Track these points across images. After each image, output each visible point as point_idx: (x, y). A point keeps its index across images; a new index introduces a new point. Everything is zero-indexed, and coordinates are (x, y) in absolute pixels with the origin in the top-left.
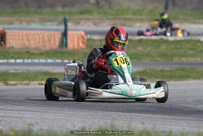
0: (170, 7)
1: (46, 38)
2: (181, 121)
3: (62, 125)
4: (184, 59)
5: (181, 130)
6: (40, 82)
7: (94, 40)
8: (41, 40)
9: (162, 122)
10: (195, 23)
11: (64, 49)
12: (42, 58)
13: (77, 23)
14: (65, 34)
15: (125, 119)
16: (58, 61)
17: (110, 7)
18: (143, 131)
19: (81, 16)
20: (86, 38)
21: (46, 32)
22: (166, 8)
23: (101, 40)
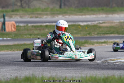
0: (62, 7)
2: (71, 71)
3: (4, 75)
5: (72, 76)
7: (20, 26)
9: (61, 72)
10: (77, 15)
11: (4, 32)
13: (11, 17)
14: (4, 24)
15: (40, 71)
16: (1, 39)
17: (29, 7)
18: (51, 77)
19: (13, 13)
20: (16, 25)
22: (60, 7)
23: (24, 26)
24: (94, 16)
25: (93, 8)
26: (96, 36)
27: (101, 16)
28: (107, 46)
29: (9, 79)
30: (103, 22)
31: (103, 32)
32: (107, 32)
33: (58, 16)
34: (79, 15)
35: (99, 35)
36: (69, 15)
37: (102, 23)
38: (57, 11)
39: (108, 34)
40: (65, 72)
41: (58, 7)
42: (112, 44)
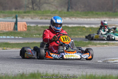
0: (70, 10)
1: (6, 26)
2: (74, 69)
3: (13, 71)
4: (77, 36)
5: (74, 73)
6: (3, 48)
7: (31, 27)
8: (4, 27)
9: (64, 69)
10: (82, 18)
11: (16, 31)
12: (4, 36)
13: (23, 18)
14: (16, 23)
15: (45, 68)
16: (13, 37)
17: (39, 9)
19: (25, 14)
20: (27, 25)
21: (6, 22)
22: (68, 10)
23: (34, 27)
25: (97, 12)
28: (108, 47)
29: (17, 74)
33: (65, 19)
34: (85, 18)
36: (75, 18)
38: (65, 13)
41: (66, 10)
42: (113, 45)
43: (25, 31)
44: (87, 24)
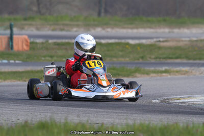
0: (103, 14)
2: (112, 114)
3: (7, 119)
4: (115, 59)
5: (112, 122)
7: (36, 43)
9: (96, 115)
10: (124, 28)
11: (11, 52)
13: (23, 29)
14: (11, 38)
15: (63, 113)
16: (5, 61)
18: (80, 123)
19: (25, 22)
20: (29, 41)
22: (99, 14)
23: (43, 43)
24: (152, 30)
25: (150, 18)
26: (153, 61)
27: (162, 30)
28: (169, 76)
29: (15, 124)
30: (164, 39)
31: (165, 56)
32: (171, 56)
33: (94, 29)
34: (128, 28)
35: (158, 60)
36: (112, 28)
37: (163, 41)
38: (94, 20)
39: (171, 58)
40: (102, 116)
41: (95, 14)
42: (177, 74)
43: (27, 51)
44: (132, 38)
